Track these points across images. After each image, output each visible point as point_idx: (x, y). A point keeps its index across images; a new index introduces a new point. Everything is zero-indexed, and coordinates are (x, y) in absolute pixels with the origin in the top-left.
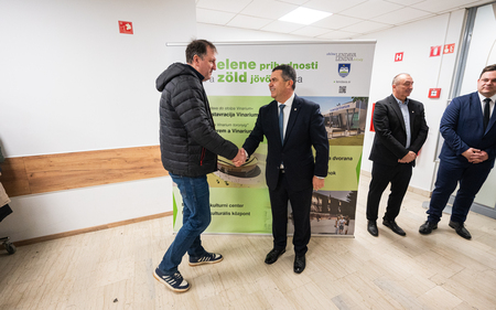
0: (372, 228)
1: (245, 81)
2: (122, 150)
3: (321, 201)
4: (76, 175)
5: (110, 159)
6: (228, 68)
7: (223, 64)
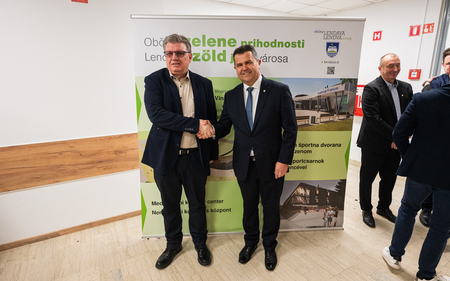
0: (366, 219)
1: (224, 60)
2: (76, 141)
3: (308, 192)
5: (61, 153)
6: (204, 45)
7: (199, 41)
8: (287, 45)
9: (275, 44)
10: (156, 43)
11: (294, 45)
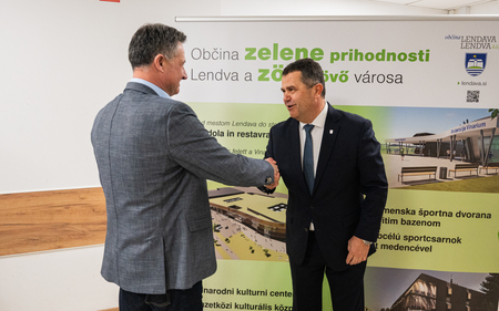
3: (434, 291)
4: (10, 233)
5: (67, 207)
6: (275, 58)
7: (268, 52)
8: (402, 57)
9: (382, 56)
10: (207, 55)
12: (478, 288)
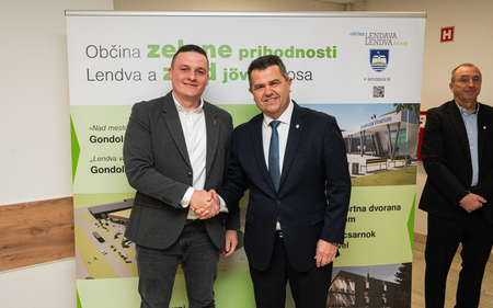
1: (213, 78)
3: (353, 286)
7: (173, 49)
8: (311, 54)
9: (291, 52)
10: (104, 53)
11: (320, 54)
12: (393, 279)
